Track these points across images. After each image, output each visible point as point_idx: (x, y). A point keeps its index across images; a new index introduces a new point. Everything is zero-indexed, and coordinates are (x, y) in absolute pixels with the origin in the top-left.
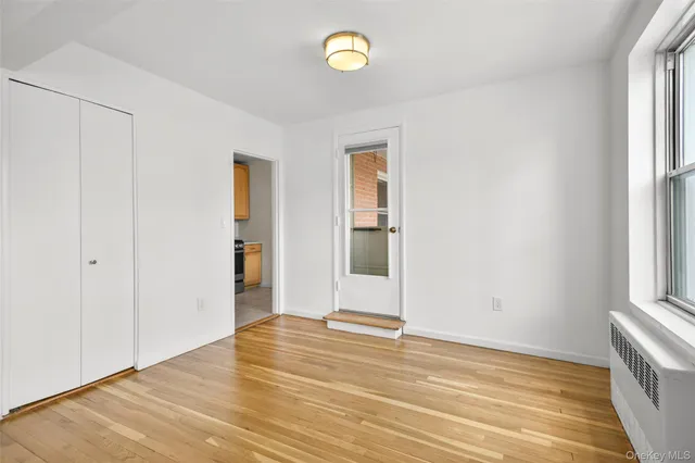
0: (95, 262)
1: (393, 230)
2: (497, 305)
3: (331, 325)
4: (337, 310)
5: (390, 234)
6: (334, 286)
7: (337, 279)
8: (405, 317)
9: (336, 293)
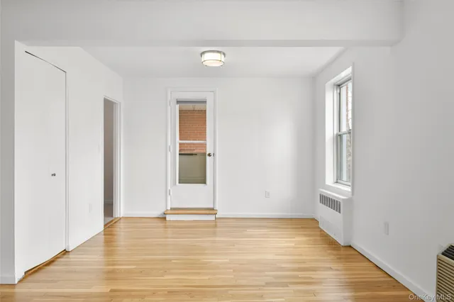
0: (55, 175)
1: (209, 155)
2: (267, 195)
3: (169, 218)
4: (169, 208)
5: (208, 158)
6: (167, 193)
7: (169, 188)
8: (217, 207)
9: (169, 198)
